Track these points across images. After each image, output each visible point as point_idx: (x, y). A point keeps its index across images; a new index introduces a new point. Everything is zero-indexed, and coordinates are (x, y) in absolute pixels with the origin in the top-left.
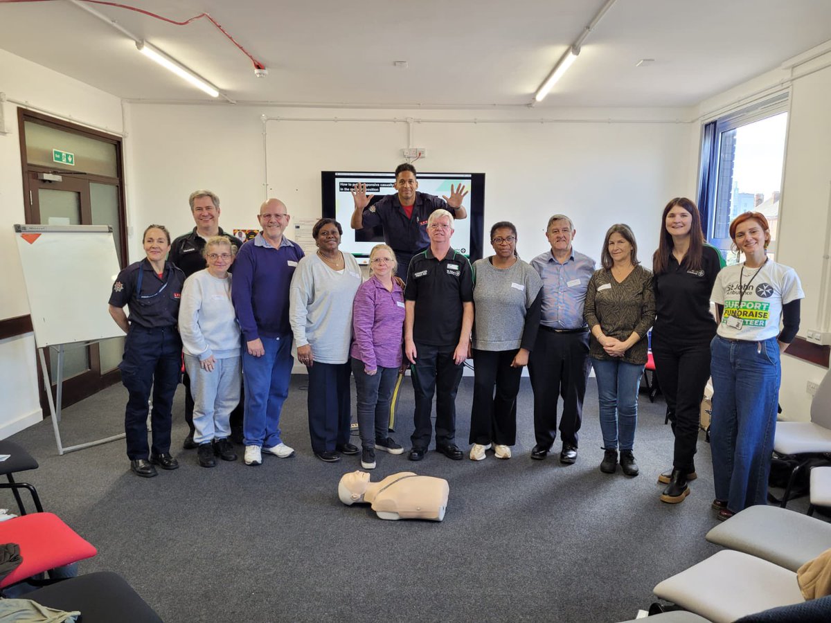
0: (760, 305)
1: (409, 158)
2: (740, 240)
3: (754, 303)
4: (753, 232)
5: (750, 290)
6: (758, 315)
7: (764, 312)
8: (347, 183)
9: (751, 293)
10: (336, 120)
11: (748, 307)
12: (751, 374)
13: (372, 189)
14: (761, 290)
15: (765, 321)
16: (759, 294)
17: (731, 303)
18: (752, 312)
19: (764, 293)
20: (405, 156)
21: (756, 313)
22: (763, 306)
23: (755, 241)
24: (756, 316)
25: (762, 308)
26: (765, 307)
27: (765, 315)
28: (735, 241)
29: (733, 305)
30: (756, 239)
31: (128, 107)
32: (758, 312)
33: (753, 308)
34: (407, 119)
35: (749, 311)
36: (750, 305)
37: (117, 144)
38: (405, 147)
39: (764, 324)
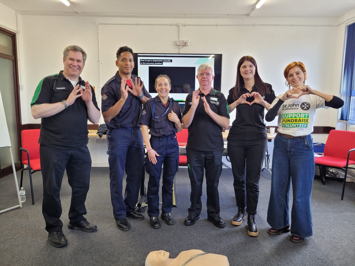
0: (304, 115)
1: (179, 46)
2: (291, 78)
3: (300, 114)
4: (298, 73)
5: (297, 107)
6: (303, 121)
7: (306, 119)
8: (145, 60)
9: (298, 108)
10: (138, 25)
11: (297, 116)
12: (300, 156)
13: (159, 63)
14: (303, 106)
15: (307, 124)
16: (303, 108)
17: (287, 115)
18: (300, 119)
19: (305, 108)
20: (177, 45)
21: (302, 119)
22: (305, 115)
23: (299, 79)
24: (302, 122)
25: (305, 117)
26: (306, 116)
27: (307, 121)
28: (287, 80)
29: (288, 116)
30: (299, 78)
31: (19, 16)
32: (303, 119)
33: (300, 117)
34: (178, 24)
35: (298, 119)
36: (298, 115)
37: (13, 36)
38: (177, 39)
39: (307, 126)
